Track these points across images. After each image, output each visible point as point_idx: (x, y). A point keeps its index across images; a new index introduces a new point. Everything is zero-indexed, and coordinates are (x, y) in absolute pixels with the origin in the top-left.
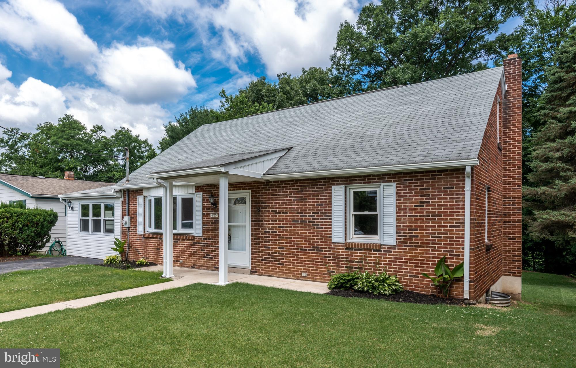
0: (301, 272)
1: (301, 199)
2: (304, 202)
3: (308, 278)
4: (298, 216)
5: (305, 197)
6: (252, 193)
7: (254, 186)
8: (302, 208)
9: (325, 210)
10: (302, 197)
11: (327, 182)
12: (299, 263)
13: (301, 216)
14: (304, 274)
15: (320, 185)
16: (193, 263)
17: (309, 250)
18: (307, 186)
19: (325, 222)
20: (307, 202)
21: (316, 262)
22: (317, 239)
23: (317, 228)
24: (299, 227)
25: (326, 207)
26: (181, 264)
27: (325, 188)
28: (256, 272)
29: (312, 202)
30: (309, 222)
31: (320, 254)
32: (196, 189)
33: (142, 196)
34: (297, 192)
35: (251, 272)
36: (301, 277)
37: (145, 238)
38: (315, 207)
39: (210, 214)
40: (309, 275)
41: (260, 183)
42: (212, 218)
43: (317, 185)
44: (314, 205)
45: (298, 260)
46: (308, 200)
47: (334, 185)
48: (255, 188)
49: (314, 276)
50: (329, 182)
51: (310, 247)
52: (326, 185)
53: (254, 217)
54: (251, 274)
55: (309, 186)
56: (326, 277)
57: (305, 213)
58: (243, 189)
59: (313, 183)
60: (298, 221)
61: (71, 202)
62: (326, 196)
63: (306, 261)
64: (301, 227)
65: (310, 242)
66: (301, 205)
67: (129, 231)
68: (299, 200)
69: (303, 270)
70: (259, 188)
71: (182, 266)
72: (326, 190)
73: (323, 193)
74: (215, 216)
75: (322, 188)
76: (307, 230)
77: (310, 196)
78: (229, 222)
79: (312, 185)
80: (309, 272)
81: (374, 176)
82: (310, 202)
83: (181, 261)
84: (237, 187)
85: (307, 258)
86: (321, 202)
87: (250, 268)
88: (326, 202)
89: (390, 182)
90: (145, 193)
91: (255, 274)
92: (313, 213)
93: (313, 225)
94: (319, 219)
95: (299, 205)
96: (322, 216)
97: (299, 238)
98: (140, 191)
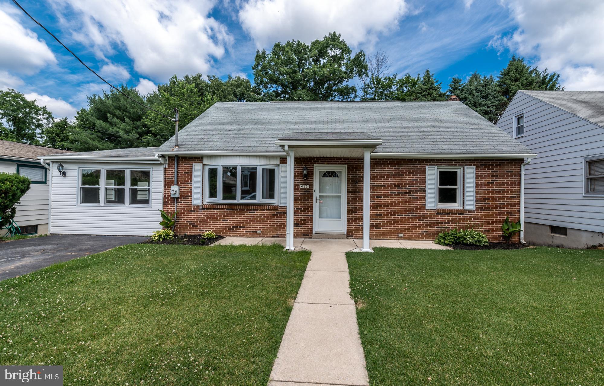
0: (397, 233)
1: (398, 175)
2: (401, 177)
3: (404, 238)
4: (396, 188)
5: (402, 173)
6: (348, 168)
7: (351, 162)
8: (399, 182)
9: (420, 184)
10: (399, 173)
11: (421, 162)
12: (396, 226)
13: (398, 188)
14: (400, 235)
15: (415, 164)
16: (275, 232)
17: (405, 215)
18: (404, 164)
19: (419, 193)
20: (404, 177)
21: (411, 225)
22: (412, 207)
23: (412, 198)
24: (396, 197)
25: (421, 182)
26: (260, 234)
27: (420, 167)
28: (352, 236)
29: (408, 177)
30: (405, 193)
31: (415, 218)
32: (280, 161)
33: (202, 164)
34: (394, 169)
35: (347, 236)
36: (397, 238)
37: (203, 209)
38: (411, 182)
39: (299, 185)
40: (405, 236)
41: (357, 159)
42: (301, 189)
43: (413, 164)
44: (410, 180)
45: (395, 224)
46: (404, 176)
47: (427, 165)
48: (352, 164)
49: (409, 236)
50: (423, 162)
51: (406, 213)
52: (420, 164)
53: (350, 189)
54: (347, 239)
55: (406, 164)
56: (420, 236)
57: (401, 186)
58: (338, 164)
59: (409, 162)
60: (396, 193)
61: (63, 166)
62: (421, 173)
63: (402, 224)
64: (398, 197)
65: (406, 209)
66: (398, 179)
67: (177, 202)
68: (396, 175)
69: (399, 232)
70: (357, 164)
71: (260, 237)
72: (420, 169)
73: (418, 171)
74: (306, 187)
75: (417, 167)
76: (404, 200)
77: (406, 173)
78: (320, 193)
79: (408, 164)
80: (404, 233)
81: (459, 160)
82: (406, 177)
83: (258, 231)
84: (332, 161)
85: (403, 222)
86: (416, 178)
87: (346, 233)
88: (421, 178)
89: (471, 165)
90: (205, 161)
91: (351, 239)
92: (409, 186)
93: (409, 195)
94: (414, 191)
95: (396, 179)
96: (417, 189)
97: (396, 206)
98: (199, 159)
